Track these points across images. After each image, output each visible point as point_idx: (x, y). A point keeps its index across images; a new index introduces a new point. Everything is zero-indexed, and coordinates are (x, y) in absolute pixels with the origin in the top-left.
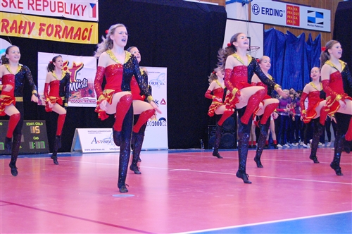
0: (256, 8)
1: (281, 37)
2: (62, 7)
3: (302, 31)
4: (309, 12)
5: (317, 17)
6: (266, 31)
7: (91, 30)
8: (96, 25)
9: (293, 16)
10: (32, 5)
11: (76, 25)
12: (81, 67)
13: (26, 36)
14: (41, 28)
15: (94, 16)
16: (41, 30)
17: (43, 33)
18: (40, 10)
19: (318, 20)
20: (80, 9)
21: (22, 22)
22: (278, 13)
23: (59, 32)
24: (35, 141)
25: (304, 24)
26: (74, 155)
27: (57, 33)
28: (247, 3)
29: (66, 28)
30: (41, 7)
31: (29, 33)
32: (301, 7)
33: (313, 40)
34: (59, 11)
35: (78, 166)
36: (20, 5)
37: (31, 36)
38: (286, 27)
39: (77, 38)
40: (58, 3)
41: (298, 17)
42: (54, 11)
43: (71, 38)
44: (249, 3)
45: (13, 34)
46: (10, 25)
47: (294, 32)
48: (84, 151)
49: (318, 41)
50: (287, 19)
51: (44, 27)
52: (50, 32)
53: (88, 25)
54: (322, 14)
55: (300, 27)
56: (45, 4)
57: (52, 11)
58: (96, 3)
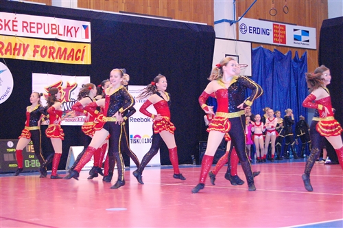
0: (243, 27)
1: (269, 56)
2: (55, 29)
3: (289, 49)
4: (295, 30)
5: (302, 35)
6: (254, 49)
7: (84, 50)
8: (89, 45)
9: (280, 35)
10: (26, 27)
11: (69, 46)
13: (20, 57)
14: (35, 49)
15: (87, 37)
16: (35, 52)
17: (37, 54)
18: (34, 32)
19: (304, 38)
20: (73, 31)
21: (16, 44)
22: (264, 32)
23: (53, 53)
24: (30, 159)
25: (290, 42)
27: (51, 54)
28: (235, 22)
29: (60, 49)
30: (35, 30)
31: (23, 55)
32: (287, 26)
33: (300, 57)
34: (52, 33)
36: (15, 28)
37: (26, 58)
38: (273, 45)
39: (71, 58)
40: (52, 25)
41: (285, 35)
42: (48, 33)
43: (64, 59)
44: (237, 22)
45: (8, 56)
46: (5, 47)
47: (280, 50)
49: (304, 58)
50: (274, 37)
51: (38, 49)
52: (43, 53)
53: (81, 46)
54: (308, 32)
55: (287, 45)
56: (39, 26)
57: (45, 33)
58: (88, 24)
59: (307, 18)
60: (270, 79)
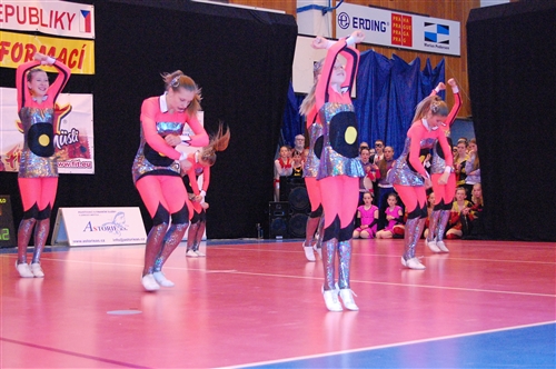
0: (344, 18)
1: (383, 65)
2: (36, 16)
3: (416, 55)
4: (426, 24)
5: (439, 32)
7: (83, 51)
8: (92, 44)
9: (402, 31)
11: (59, 45)
12: (68, 110)
14: (3, 48)
15: (88, 30)
16: (3, 52)
17: (5, 57)
18: (1, 20)
19: (441, 37)
20: (65, 19)
22: (378, 26)
23: (32, 55)
25: (418, 43)
26: (56, 250)
27: (29, 56)
28: (331, 10)
29: (43, 48)
30: (2, 17)
32: (414, 17)
33: (433, 68)
34: (31, 23)
35: (62, 266)
38: (391, 48)
40: (30, 9)
41: (410, 32)
42: (24, 22)
44: (333, 10)
47: (402, 56)
48: (71, 244)
49: (440, 70)
50: (393, 35)
51: (7, 48)
52: (16, 55)
53: (78, 45)
54: (447, 27)
55: (413, 48)
56: (10, 11)
57: (20, 22)
58: (90, 8)
59: (446, 7)
60: (383, 101)
